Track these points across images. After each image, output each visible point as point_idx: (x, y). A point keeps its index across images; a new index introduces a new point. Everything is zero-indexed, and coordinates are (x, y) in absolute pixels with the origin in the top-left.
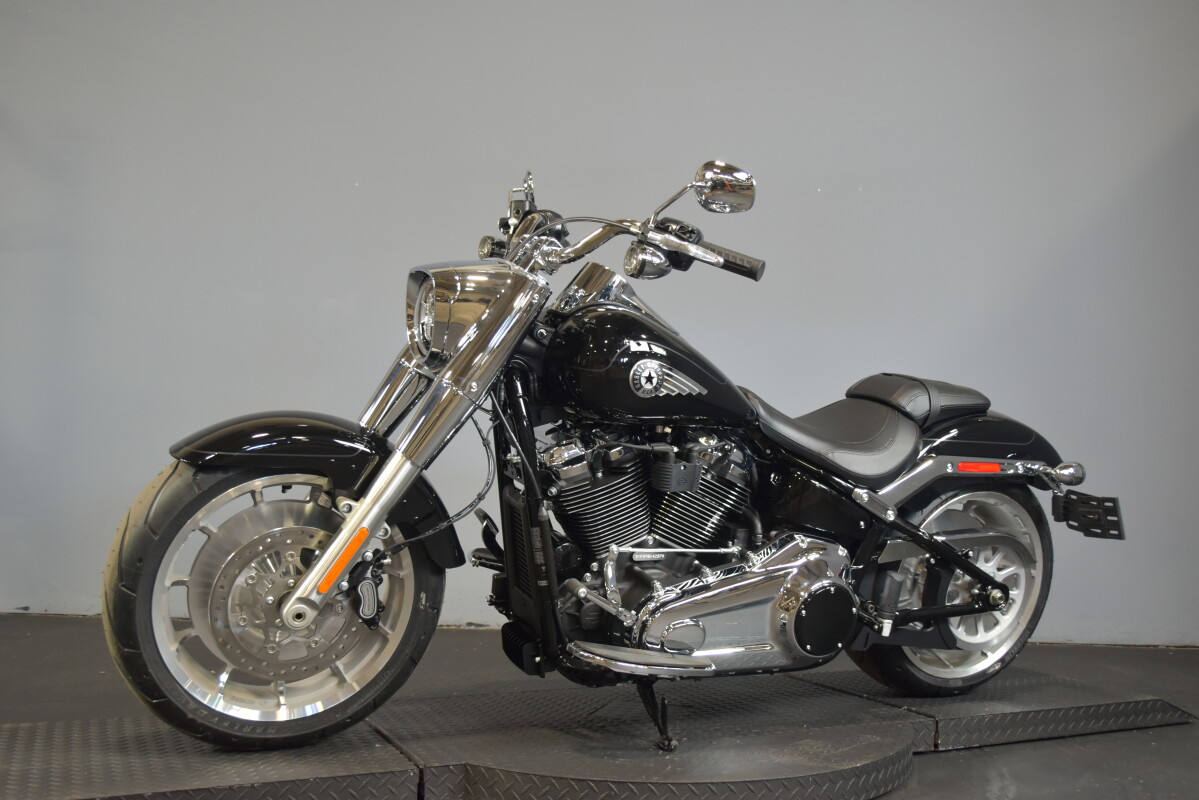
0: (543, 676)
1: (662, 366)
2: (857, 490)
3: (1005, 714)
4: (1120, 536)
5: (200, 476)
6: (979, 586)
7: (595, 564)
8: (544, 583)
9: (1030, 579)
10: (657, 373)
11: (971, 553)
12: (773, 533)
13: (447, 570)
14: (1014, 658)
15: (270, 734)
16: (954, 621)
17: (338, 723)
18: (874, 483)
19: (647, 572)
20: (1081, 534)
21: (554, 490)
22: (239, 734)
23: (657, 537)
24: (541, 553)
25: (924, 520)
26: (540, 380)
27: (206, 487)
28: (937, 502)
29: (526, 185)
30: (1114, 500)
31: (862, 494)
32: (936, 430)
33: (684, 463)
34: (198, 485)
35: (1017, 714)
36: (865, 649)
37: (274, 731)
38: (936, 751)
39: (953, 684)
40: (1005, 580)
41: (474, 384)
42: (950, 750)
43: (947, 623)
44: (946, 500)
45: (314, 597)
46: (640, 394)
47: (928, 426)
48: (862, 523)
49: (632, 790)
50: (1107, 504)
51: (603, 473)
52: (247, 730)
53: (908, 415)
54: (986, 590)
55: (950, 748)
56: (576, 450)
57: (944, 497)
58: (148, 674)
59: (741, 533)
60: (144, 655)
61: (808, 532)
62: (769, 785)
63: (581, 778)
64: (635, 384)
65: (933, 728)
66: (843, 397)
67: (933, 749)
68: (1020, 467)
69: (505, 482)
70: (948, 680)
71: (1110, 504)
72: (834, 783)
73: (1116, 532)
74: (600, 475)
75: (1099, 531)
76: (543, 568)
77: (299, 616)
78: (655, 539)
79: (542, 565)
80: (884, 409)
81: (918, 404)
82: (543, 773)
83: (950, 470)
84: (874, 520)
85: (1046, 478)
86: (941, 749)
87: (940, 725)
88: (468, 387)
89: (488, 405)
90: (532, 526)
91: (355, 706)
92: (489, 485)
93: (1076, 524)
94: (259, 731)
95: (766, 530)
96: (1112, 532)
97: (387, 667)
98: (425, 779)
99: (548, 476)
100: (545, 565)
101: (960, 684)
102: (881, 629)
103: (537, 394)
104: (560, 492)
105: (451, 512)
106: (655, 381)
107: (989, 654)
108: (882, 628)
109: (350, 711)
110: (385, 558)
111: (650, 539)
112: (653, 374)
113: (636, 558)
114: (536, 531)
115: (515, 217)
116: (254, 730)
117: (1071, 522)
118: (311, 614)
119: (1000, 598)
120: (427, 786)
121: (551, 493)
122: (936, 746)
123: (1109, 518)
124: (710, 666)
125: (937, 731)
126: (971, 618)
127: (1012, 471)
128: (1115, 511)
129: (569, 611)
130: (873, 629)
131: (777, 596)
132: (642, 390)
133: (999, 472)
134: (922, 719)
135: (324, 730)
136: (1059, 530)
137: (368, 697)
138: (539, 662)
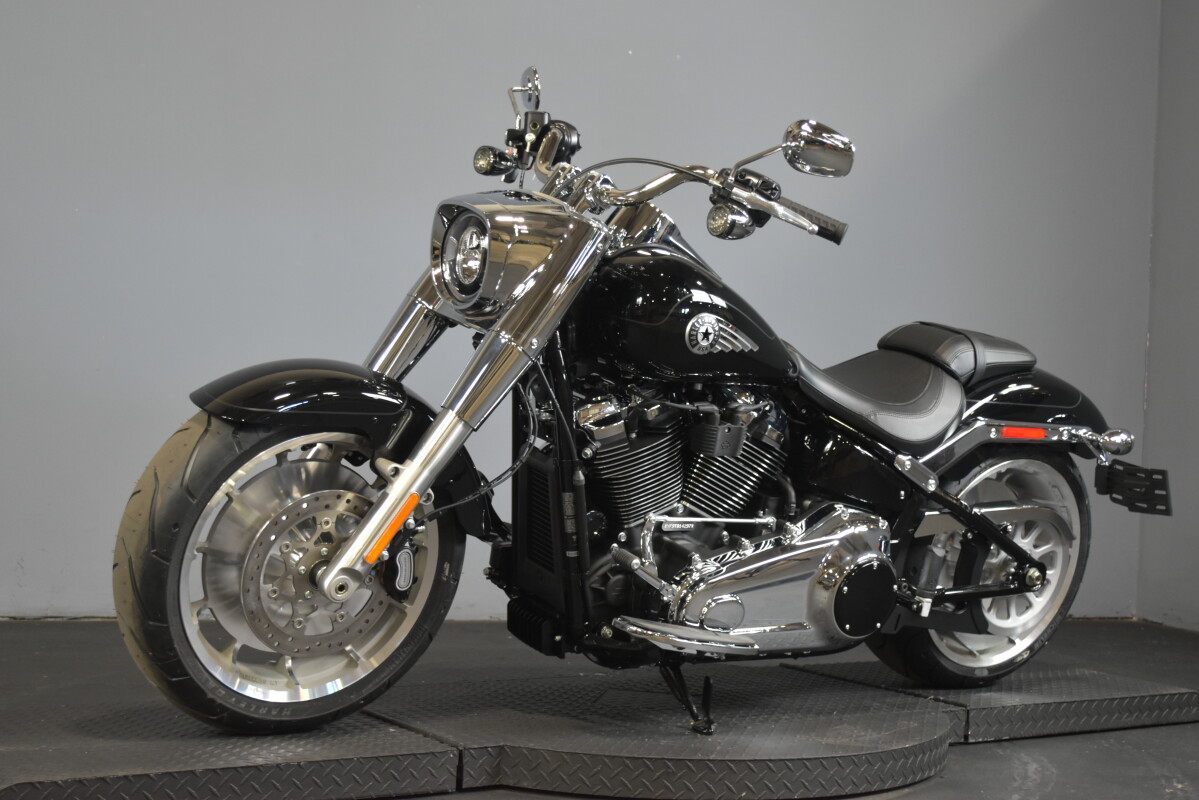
0: (562, 657)
1: (719, 321)
2: (900, 456)
3: (1037, 705)
4: (1167, 512)
5: (241, 435)
6: (1016, 564)
7: (622, 534)
8: (572, 554)
9: (1067, 558)
10: (713, 328)
11: (1010, 527)
12: (808, 503)
13: (468, 538)
14: (1043, 645)
16: (986, 602)
17: (352, 705)
18: (916, 449)
19: (680, 543)
20: (1126, 509)
21: (588, 452)
22: (256, 716)
23: (688, 505)
24: (573, 521)
25: (961, 490)
26: (578, 329)
27: (247, 447)
28: (977, 469)
29: (530, 85)
30: (1163, 473)
31: (905, 460)
32: (979, 390)
33: (729, 424)
34: (239, 444)
35: (1049, 704)
36: (894, 632)
37: (288, 713)
38: (966, 743)
39: (978, 674)
40: (1041, 557)
41: (535, 341)
42: (979, 743)
43: (979, 605)
44: (985, 469)
45: (358, 567)
46: (695, 350)
47: (973, 386)
48: (902, 493)
49: (689, 768)
50: (1155, 477)
51: (637, 434)
52: (263, 711)
53: (952, 374)
54: (1023, 569)
55: (980, 740)
56: (611, 409)
57: (983, 465)
58: (173, 650)
59: (773, 502)
61: (849, 503)
62: (824, 763)
63: (636, 756)
64: (691, 340)
65: (964, 718)
66: (874, 348)
67: (962, 740)
68: (1065, 432)
70: (974, 669)
71: (1160, 477)
72: (884, 763)
73: (1163, 508)
74: (634, 435)
75: (1145, 506)
76: (574, 537)
77: (342, 588)
78: (685, 506)
79: (573, 534)
80: (925, 365)
81: (962, 359)
82: (593, 752)
83: (993, 435)
84: (915, 490)
85: (1091, 447)
86: (971, 740)
87: (971, 714)
88: (528, 344)
90: (564, 491)
91: (370, 686)
93: (1120, 497)
94: (274, 713)
95: (800, 498)
96: (1159, 507)
97: (404, 644)
98: (465, 761)
99: (583, 436)
100: (576, 534)
101: (985, 673)
102: (920, 609)
103: (574, 345)
104: (595, 453)
106: (711, 337)
107: (1017, 641)
108: (921, 607)
109: (365, 692)
111: (680, 506)
112: (710, 330)
113: (665, 527)
114: (569, 496)
115: (532, 132)
116: (269, 711)
117: (1114, 496)
118: (353, 585)
119: (1038, 578)
120: (466, 768)
121: (586, 454)
122: (966, 737)
123: (1157, 492)
124: (752, 645)
125: (967, 722)
126: (1002, 600)
127: (1055, 438)
128: (1163, 484)
129: (594, 586)
130: (910, 608)
131: (816, 571)
132: (697, 347)
133: (1042, 438)
134: (952, 708)
135: (338, 712)
136: (1099, 503)
137: (383, 676)
138: (560, 642)
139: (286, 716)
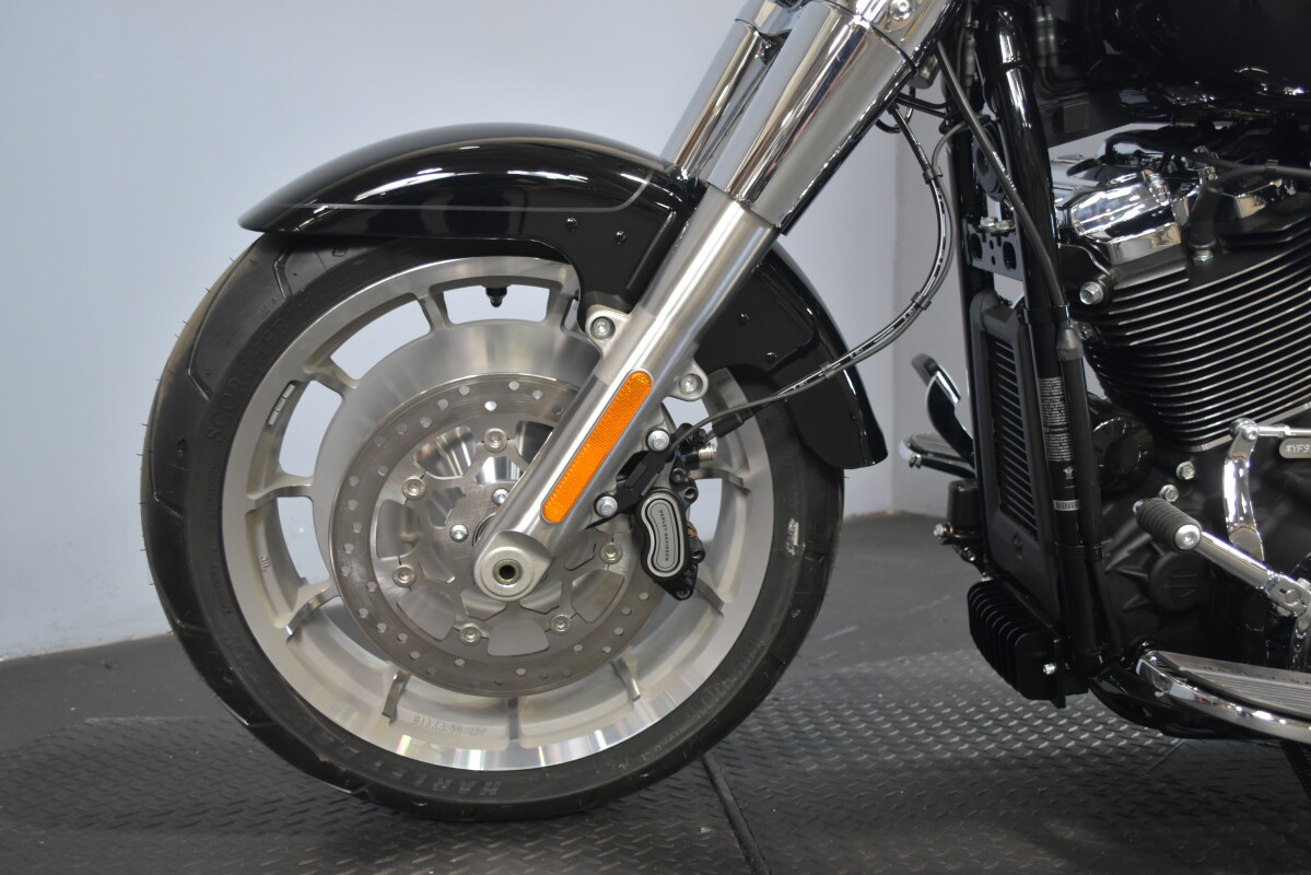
0: (1061, 704)
7: (1187, 464)
8: (1070, 505)
13: (847, 472)
15: (487, 796)
17: (625, 779)
21: (1095, 289)
24: (1065, 438)
26: (1060, 27)
37: (494, 791)
51: (1212, 250)
58: (231, 675)
60: (217, 638)
69: (976, 284)
74: (1205, 257)
76: (1068, 471)
77: (508, 571)
79: (1064, 464)
89: (934, 94)
90: (1044, 374)
92: (940, 274)
94: (463, 789)
97: (722, 672)
99: (1080, 257)
100: (1072, 463)
103: (1054, 62)
104: (1110, 291)
105: (852, 338)
109: (647, 759)
110: (703, 445)
113: (1287, 451)
114: (1055, 385)
116: (454, 787)
118: (534, 566)
121: (1089, 296)
135: (594, 793)
137: (682, 731)
138: (1053, 675)
139: (489, 797)
